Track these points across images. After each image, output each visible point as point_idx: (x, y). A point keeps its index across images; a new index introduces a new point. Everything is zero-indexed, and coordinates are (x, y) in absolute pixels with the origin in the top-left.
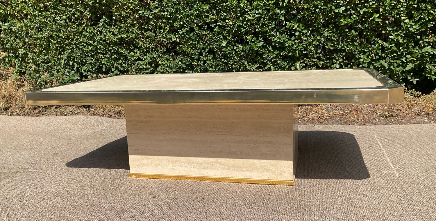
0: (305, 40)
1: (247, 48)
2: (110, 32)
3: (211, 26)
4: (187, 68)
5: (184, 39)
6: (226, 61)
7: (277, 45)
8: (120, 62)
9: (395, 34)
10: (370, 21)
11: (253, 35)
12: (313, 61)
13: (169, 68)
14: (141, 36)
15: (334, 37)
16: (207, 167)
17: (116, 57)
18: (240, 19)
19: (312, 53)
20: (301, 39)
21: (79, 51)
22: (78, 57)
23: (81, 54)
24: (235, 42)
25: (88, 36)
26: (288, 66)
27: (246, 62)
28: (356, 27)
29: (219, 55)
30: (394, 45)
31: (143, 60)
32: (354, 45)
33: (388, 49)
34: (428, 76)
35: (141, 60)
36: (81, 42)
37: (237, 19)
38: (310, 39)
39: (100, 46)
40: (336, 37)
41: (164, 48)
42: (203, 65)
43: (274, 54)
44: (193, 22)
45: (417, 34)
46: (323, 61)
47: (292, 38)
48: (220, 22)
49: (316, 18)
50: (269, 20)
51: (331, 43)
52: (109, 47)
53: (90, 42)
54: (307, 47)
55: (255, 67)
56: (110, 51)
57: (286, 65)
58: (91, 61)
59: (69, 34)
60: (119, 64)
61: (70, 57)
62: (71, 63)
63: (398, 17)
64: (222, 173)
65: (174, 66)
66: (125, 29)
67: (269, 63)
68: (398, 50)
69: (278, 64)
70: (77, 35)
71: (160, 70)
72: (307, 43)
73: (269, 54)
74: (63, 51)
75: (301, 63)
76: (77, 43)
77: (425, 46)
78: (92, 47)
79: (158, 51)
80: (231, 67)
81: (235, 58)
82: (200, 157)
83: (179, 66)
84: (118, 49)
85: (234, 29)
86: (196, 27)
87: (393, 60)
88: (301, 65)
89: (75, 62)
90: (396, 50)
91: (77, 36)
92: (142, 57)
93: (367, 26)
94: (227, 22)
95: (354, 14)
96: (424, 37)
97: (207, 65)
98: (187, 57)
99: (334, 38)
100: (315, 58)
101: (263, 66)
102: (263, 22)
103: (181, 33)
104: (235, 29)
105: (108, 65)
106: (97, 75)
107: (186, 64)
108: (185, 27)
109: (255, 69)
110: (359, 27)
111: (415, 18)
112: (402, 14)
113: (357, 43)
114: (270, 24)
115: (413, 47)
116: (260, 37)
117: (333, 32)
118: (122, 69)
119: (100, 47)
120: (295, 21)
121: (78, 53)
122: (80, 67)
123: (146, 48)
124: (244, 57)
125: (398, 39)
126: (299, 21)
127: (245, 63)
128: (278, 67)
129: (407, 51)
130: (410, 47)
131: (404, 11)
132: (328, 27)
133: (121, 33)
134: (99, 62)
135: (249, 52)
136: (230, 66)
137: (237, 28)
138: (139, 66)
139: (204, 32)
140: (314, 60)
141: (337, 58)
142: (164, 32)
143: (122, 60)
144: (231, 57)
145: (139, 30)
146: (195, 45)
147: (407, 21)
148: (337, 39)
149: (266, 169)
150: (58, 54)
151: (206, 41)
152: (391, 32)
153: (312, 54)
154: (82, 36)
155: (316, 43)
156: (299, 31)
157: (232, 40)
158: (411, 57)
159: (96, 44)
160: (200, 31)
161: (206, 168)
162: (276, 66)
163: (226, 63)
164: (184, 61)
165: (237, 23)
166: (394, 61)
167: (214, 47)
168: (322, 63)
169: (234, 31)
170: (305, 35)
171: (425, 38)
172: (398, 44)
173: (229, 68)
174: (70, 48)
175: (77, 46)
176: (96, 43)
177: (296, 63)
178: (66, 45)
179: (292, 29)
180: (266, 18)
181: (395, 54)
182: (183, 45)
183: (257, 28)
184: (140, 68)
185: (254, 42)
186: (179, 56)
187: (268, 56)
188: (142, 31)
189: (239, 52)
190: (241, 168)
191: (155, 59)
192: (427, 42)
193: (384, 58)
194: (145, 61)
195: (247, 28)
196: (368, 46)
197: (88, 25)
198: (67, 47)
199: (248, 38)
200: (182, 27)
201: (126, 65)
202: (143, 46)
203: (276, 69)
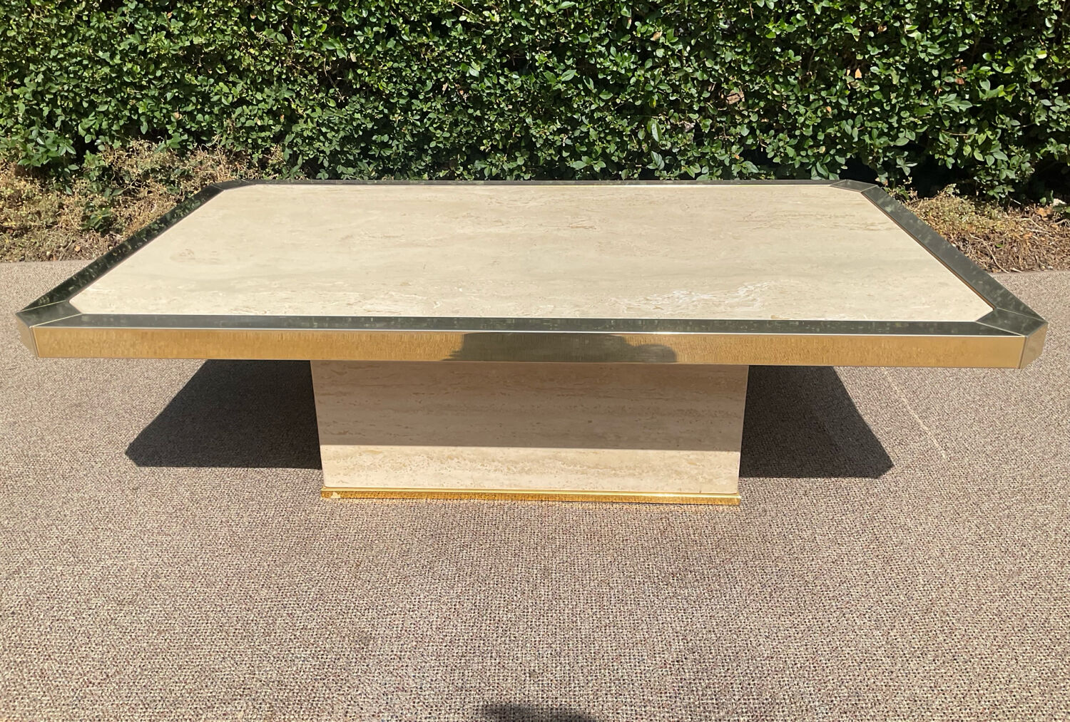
0: (676, 69)
1: (532, 83)
2: (158, 29)
3: (443, 23)
4: (375, 128)
5: (369, 55)
6: (478, 113)
7: (609, 78)
8: (190, 108)
9: (884, 61)
10: (833, 31)
11: (550, 52)
12: (689, 119)
13: (328, 127)
14: (246, 41)
15: (745, 62)
16: (530, 470)
17: (177, 94)
18: (521, 11)
19: (689, 99)
20: (668, 66)
21: (69, 77)
22: (66, 94)
23: (75, 86)
24: (502, 66)
25: (95, 39)
26: (629, 128)
27: (529, 117)
28: (798, 42)
29: (460, 97)
30: (877, 88)
31: (254, 102)
32: (787, 83)
33: (863, 96)
34: (939, 159)
35: (249, 104)
36: (71, 55)
37: (513, 10)
38: (689, 66)
39: (130, 65)
40: (749, 65)
41: (312, 74)
42: (418, 123)
43: (600, 98)
44: (395, 11)
45: (933, 67)
46: (712, 117)
47: (647, 62)
48: (468, 13)
49: (710, 16)
50: (594, 14)
51: (735, 77)
52: (157, 68)
53: (100, 53)
54: (680, 85)
55: (551, 131)
56: (161, 78)
57: (625, 127)
58: (106, 107)
59: (35, 30)
60: (185, 113)
61: (42, 94)
62: (46, 111)
63: (897, 24)
64: (567, 482)
65: (341, 123)
66: (202, 21)
67: (586, 121)
68: (885, 101)
69: (608, 125)
70: (61, 34)
71: (302, 131)
72: (681, 74)
73: (587, 99)
74: (21, 76)
75: (661, 122)
76: (61, 56)
77: (943, 93)
78: (107, 70)
79: (295, 81)
80: (489, 129)
81: (501, 106)
82: (513, 446)
83: (355, 124)
84: (183, 75)
85: (504, 34)
86: (404, 25)
87: (870, 121)
88: (662, 129)
89: (58, 107)
90: (881, 100)
91: (62, 36)
92: (252, 95)
93: (824, 41)
94: (487, 15)
95: (798, 12)
96: (945, 73)
97: (429, 123)
98: (375, 101)
99: (744, 66)
100: (695, 112)
101: (569, 128)
102: (580, 21)
103: (361, 40)
104: (507, 35)
105: (154, 117)
106: (125, 143)
107: (372, 118)
108: (373, 25)
109: (551, 134)
110: (806, 44)
111: (935, 30)
112: (907, 18)
113: (794, 79)
114: (596, 27)
115: (919, 94)
116: (566, 57)
117: (744, 53)
118: (194, 127)
119: (132, 68)
120: (657, 19)
121: (65, 84)
122: (75, 120)
123: (261, 73)
124: (525, 105)
125: (890, 75)
126: (666, 21)
127: (527, 120)
128: (606, 130)
129: (904, 103)
130: (912, 94)
131: (912, 11)
132: (734, 39)
133: (188, 32)
134: (129, 107)
135: (539, 93)
136: (487, 126)
137: (511, 32)
138: (243, 120)
139: (424, 38)
140: (693, 117)
141: (746, 113)
142: (313, 33)
143: (194, 104)
144: (491, 103)
145: (241, 25)
146: (399, 70)
147: (916, 35)
148: (750, 70)
149: (676, 471)
150: (6, 84)
151: (429, 62)
152: (876, 58)
153: (690, 101)
154: (76, 39)
155: (703, 76)
156: (664, 46)
157: (495, 61)
158: (910, 116)
159: (117, 60)
160: (413, 34)
161: (526, 473)
162: (600, 129)
163: (479, 120)
164: (369, 111)
165: (513, 19)
166: (873, 124)
167: (450, 78)
168: (709, 122)
169: (502, 40)
170: (677, 55)
171: (948, 75)
172: (887, 87)
173: (485, 130)
174: (42, 69)
175: (61, 66)
176: (118, 57)
177: (649, 123)
178: (29, 60)
179: (648, 40)
180: (587, 12)
181: (877, 109)
182: (366, 69)
183: (562, 35)
184: (247, 125)
185: (551, 69)
186: (354, 98)
187: (585, 102)
188: (249, 28)
189: (512, 92)
190: (615, 470)
191: (286, 103)
192: (948, 84)
193: (853, 116)
194: (260, 106)
195: (537, 33)
196: (818, 88)
197: (93, 8)
198: (32, 67)
199: (537, 57)
200: (364, 23)
201: (207, 116)
202: (252, 68)
203: (602, 135)
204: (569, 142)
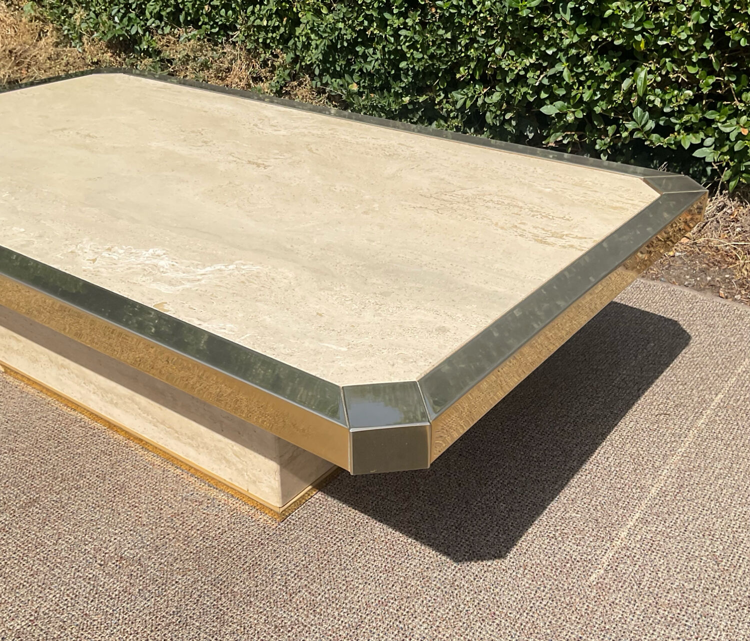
4: (359, 40)
6: (450, 35)
7: (582, 8)
12: (685, 72)
19: (686, 46)
26: (615, 74)
27: (501, 46)
31: (266, 2)
35: (261, 4)
42: (392, 40)
43: (575, 33)
46: (718, 75)
51: (742, 24)
54: (670, 26)
57: (609, 72)
60: (214, 7)
69: (585, 66)
73: (563, 32)
75: (650, 72)
80: (463, 55)
88: (651, 80)
97: (404, 40)
100: (693, 64)
101: (545, 64)
109: (523, 69)
118: (222, 21)
124: (496, 32)
127: (499, 49)
128: (587, 74)
135: (505, 19)
136: (461, 51)
138: (252, 18)
140: (692, 70)
144: (462, 25)
149: (225, 457)
153: (686, 49)
155: (699, 18)
162: (580, 70)
163: (452, 43)
164: (350, 21)
168: (711, 80)
173: (459, 55)
177: (638, 69)
189: (482, 15)
190: (178, 434)
194: (269, 6)
203: (582, 78)
204: (546, 82)
